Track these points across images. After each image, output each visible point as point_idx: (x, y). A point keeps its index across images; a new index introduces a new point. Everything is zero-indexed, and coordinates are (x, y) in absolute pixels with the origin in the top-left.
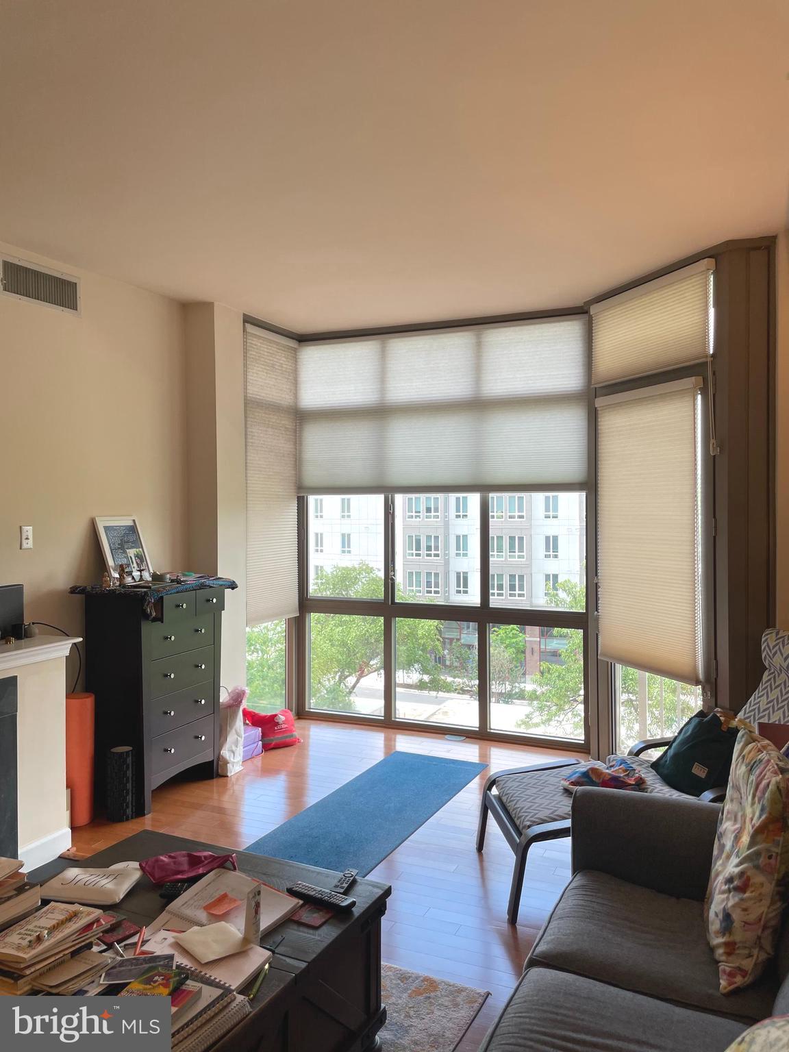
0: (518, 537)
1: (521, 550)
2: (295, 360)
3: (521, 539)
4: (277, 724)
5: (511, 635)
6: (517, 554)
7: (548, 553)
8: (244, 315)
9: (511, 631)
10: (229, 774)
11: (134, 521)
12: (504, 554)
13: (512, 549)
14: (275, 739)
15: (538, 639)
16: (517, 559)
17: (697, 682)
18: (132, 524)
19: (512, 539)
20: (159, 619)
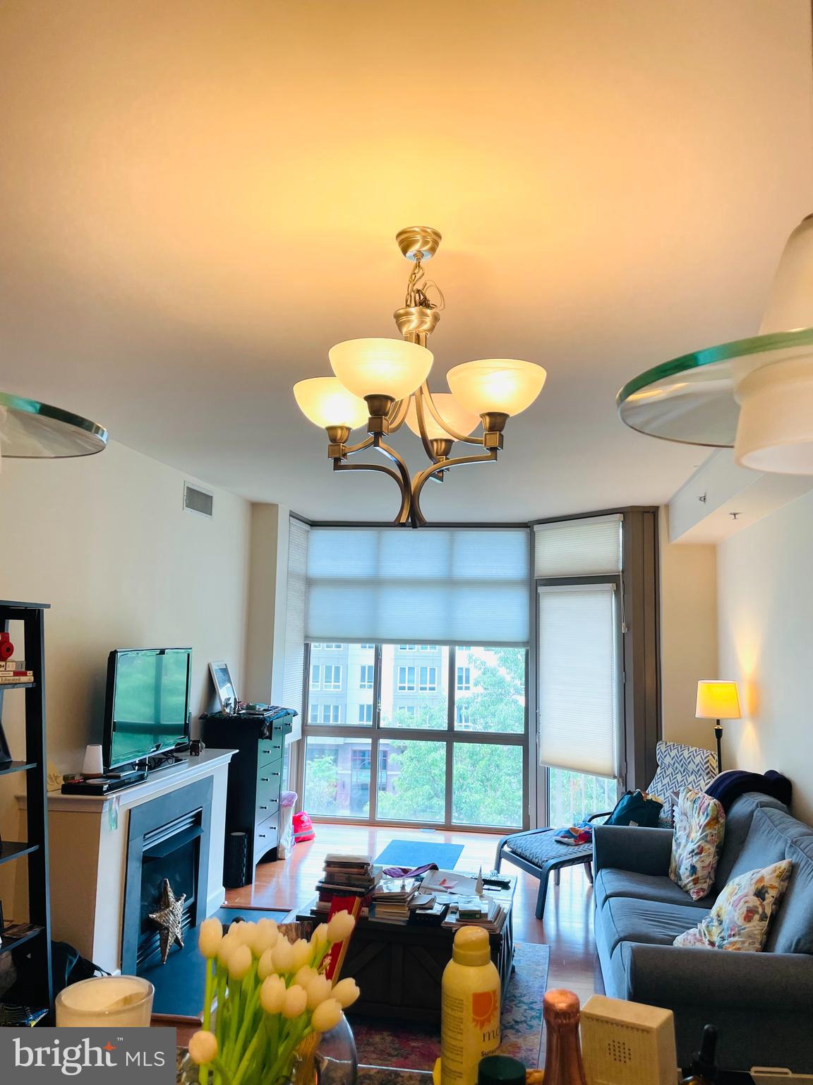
0: (335, 667)
1: (337, 680)
2: (307, 539)
3: (337, 669)
4: (303, 822)
5: (323, 768)
6: (333, 683)
7: (364, 683)
8: (291, 511)
9: (325, 763)
10: (286, 858)
11: (226, 665)
12: (319, 683)
13: (328, 679)
14: (302, 834)
15: (350, 772)
16: (332, 689)
17: (615, 777)
18: (225, 667)
19: (328, 669)
20: (270, 738)
